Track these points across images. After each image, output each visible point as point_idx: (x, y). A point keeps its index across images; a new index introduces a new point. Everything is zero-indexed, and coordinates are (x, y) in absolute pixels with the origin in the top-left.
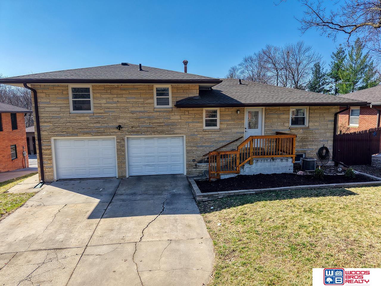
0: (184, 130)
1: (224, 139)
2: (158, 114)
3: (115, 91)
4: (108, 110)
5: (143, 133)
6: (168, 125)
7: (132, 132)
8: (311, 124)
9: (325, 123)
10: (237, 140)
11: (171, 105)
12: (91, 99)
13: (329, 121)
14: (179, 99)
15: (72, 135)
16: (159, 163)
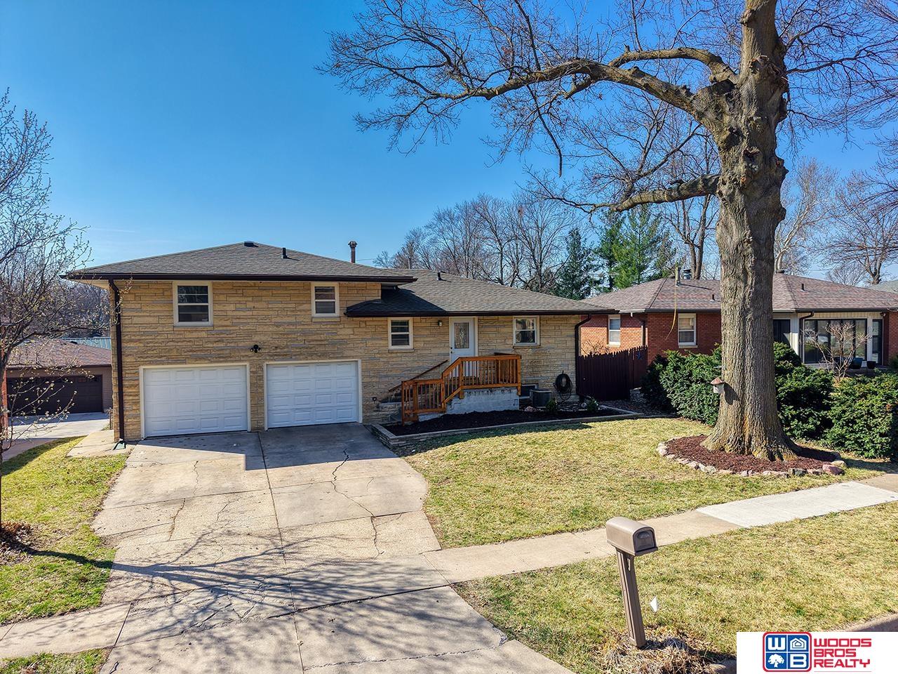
0: (359, 351)
1: (421, 364)
2: (318, 326)
3: (250, 292)
4: (238, 321)
5: (294, 357)
6: (333, 344)
7: (275, 355)
8: (543, 341)
9: (563, 339)
10: (439, 366)
11: (338, 313)
12: (210, 304)
13: (567, 336)
14: (351, 304)
15: (177, 361)
16: (318, 405)
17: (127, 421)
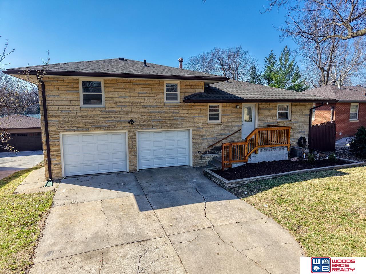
0: (191, 123)
2: (168, 108)
3: (127, 86)
4: (120, 104)
5: (154, 127)
6: (177, 120)
7: (143, 126)
8: (293, 118)
9: (303, 117)
10: (236, 133)
11: (179, 100)
12: (103, 93)
13: (306, 115)
14: (187, 95)
15: (83, 130)
16: (166, 156)
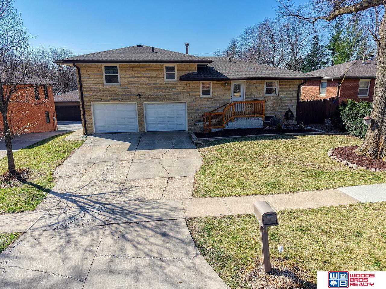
0: (186, 97)
1: (216, 104)
2: (167, 85)
3: (136, 69)
4: (131, 82)
5: (156, 100)
7: (148, 99)
8: (280, 93)
9: (291, 92)
10: (225, 105)
11: (176, 79)
12: (119, 75)
13: (294, 91)
14: (182, 74)
15: (106, 101)
16: (168, 122)
17: (88, 126)
